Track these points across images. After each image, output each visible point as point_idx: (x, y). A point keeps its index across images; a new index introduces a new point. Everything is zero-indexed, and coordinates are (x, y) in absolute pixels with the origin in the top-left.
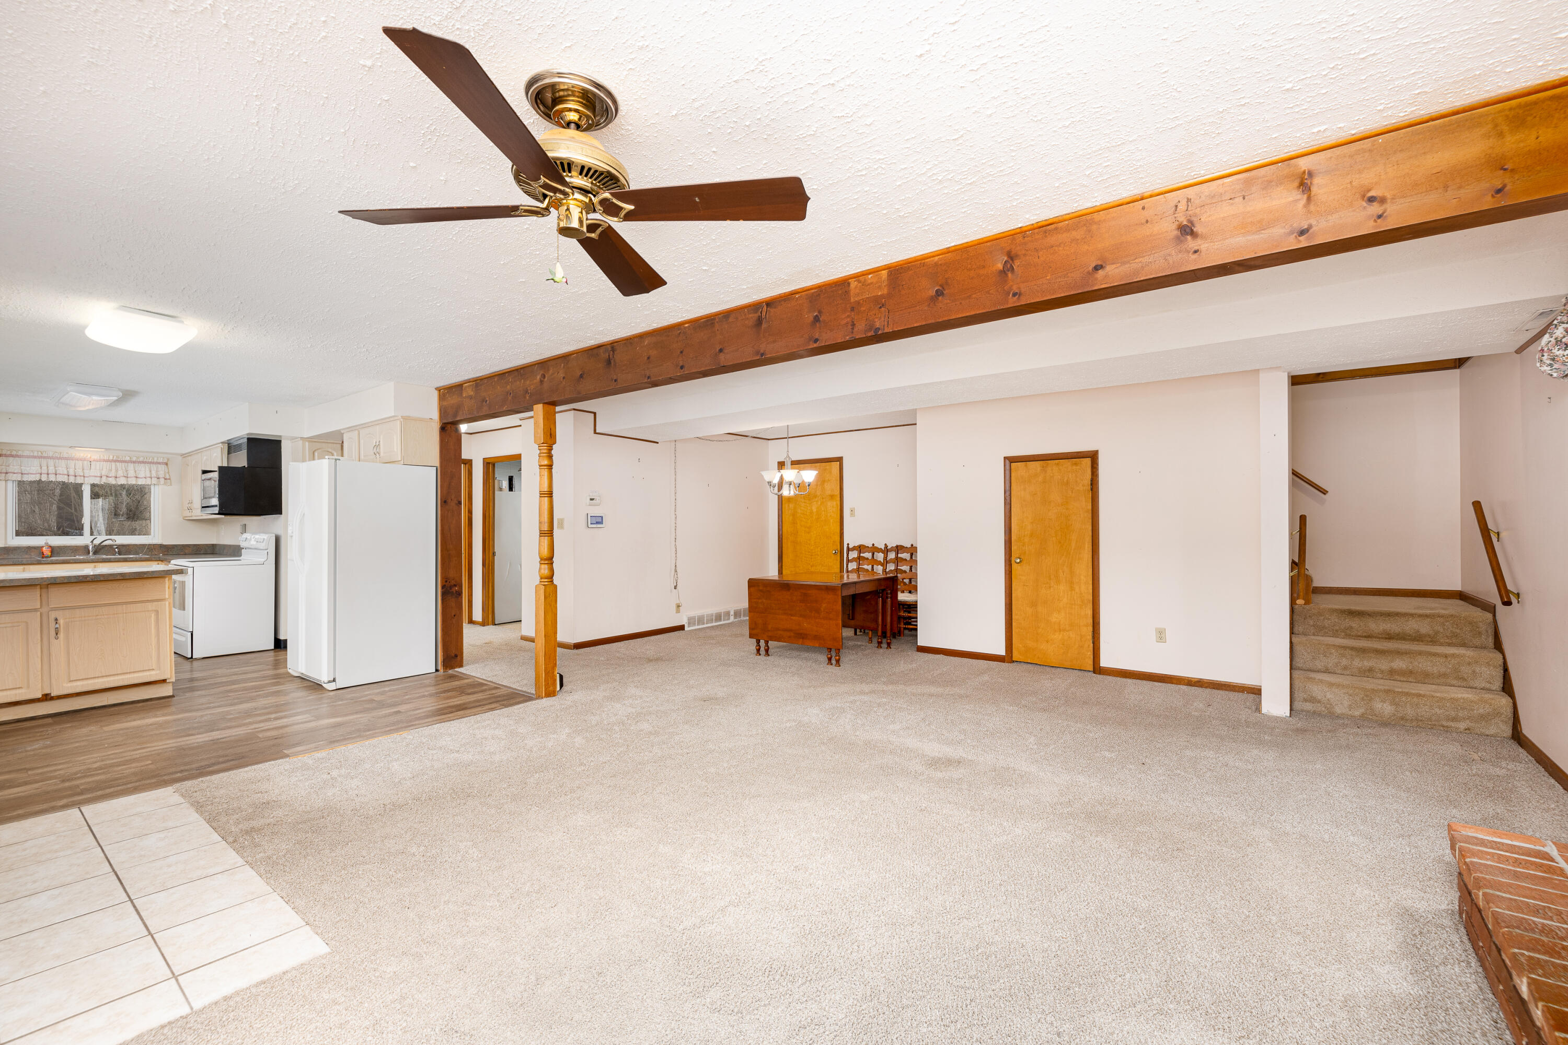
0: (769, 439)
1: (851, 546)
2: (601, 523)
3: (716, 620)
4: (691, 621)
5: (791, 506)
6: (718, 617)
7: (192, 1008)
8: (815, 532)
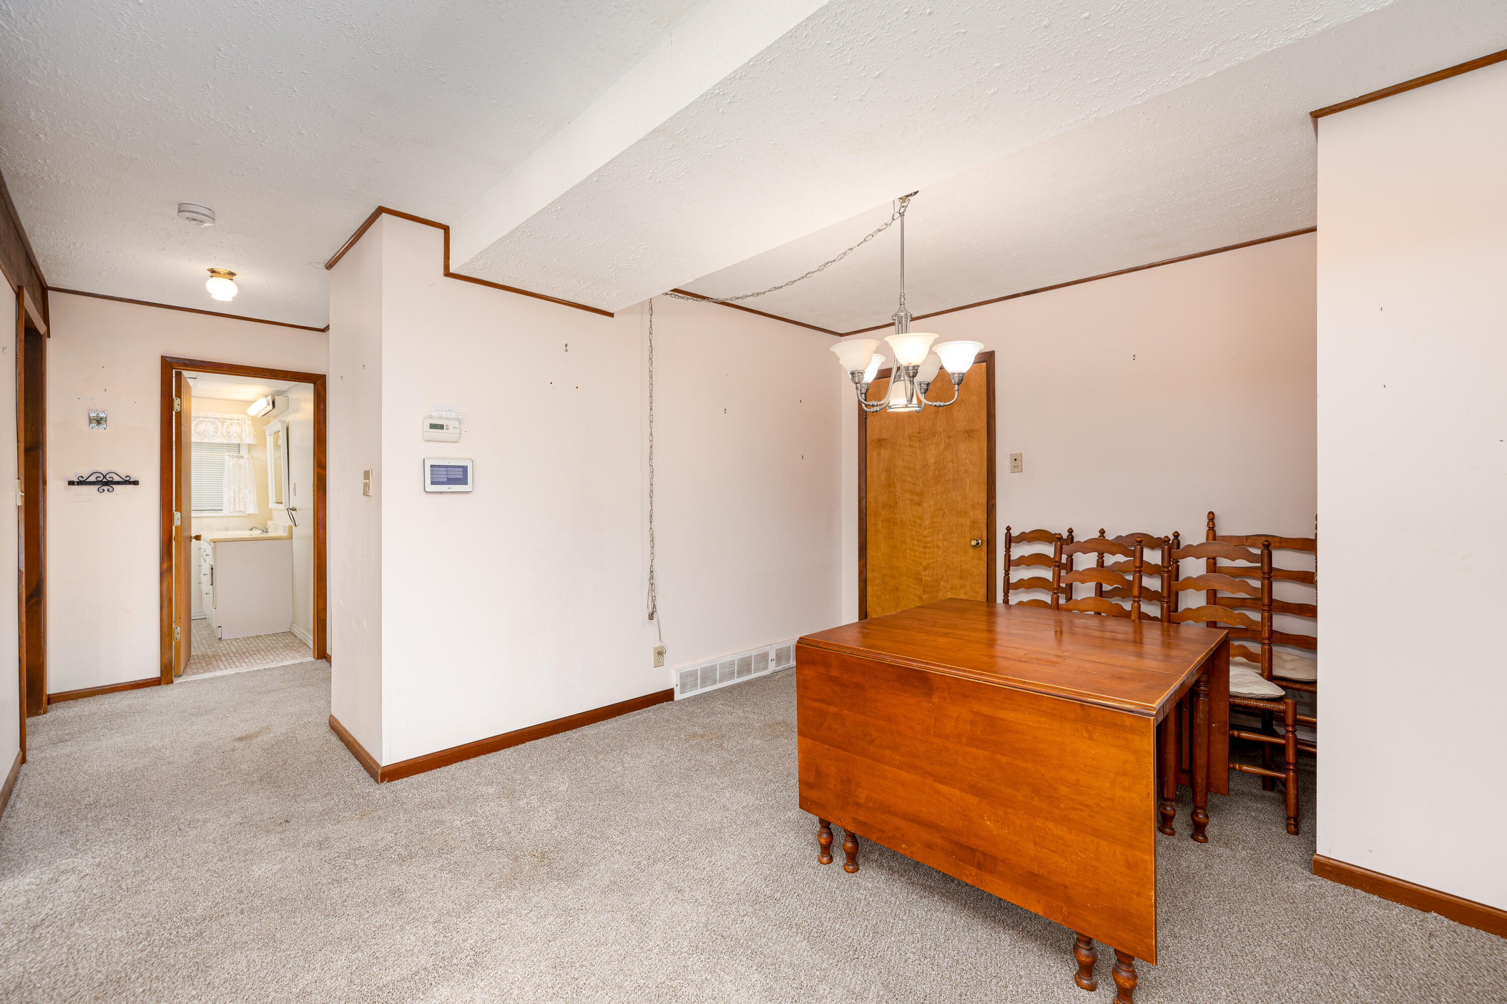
0: (841, 335)
1: (1015, 533)
2: (463, 481)
3: (741, 673)
4: (687, 679)
5: (885, 453)
6: (745, 666)
8: (932, 503)
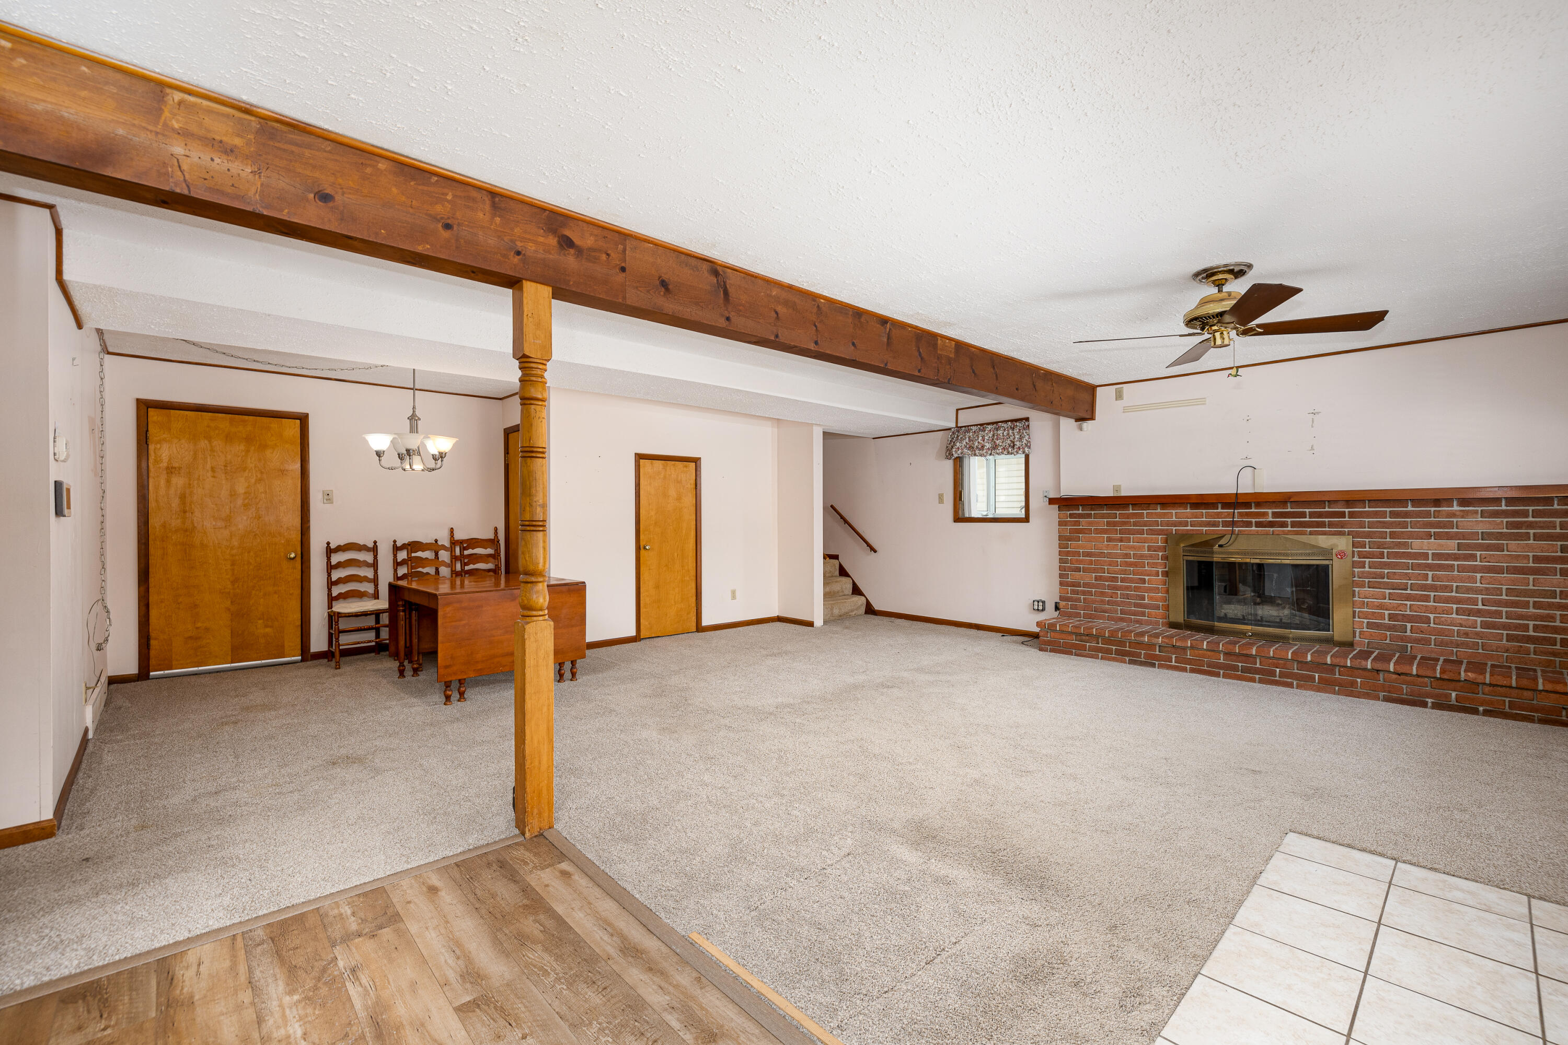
5: (178, 481)
7: (1396, 864)
